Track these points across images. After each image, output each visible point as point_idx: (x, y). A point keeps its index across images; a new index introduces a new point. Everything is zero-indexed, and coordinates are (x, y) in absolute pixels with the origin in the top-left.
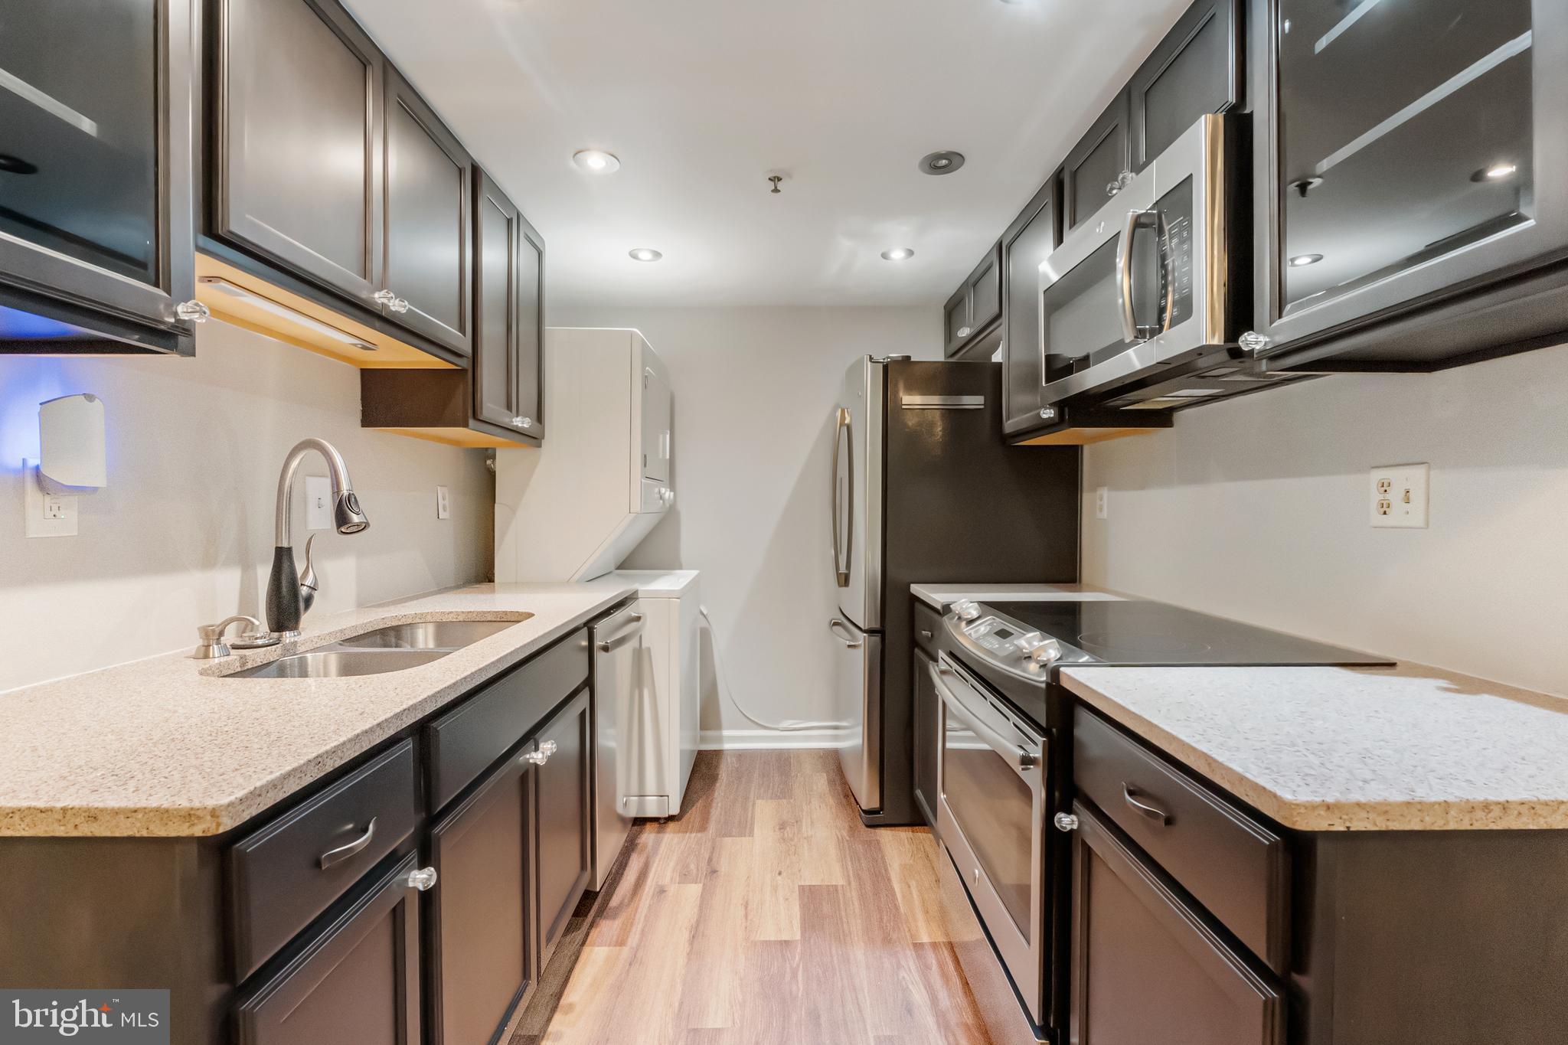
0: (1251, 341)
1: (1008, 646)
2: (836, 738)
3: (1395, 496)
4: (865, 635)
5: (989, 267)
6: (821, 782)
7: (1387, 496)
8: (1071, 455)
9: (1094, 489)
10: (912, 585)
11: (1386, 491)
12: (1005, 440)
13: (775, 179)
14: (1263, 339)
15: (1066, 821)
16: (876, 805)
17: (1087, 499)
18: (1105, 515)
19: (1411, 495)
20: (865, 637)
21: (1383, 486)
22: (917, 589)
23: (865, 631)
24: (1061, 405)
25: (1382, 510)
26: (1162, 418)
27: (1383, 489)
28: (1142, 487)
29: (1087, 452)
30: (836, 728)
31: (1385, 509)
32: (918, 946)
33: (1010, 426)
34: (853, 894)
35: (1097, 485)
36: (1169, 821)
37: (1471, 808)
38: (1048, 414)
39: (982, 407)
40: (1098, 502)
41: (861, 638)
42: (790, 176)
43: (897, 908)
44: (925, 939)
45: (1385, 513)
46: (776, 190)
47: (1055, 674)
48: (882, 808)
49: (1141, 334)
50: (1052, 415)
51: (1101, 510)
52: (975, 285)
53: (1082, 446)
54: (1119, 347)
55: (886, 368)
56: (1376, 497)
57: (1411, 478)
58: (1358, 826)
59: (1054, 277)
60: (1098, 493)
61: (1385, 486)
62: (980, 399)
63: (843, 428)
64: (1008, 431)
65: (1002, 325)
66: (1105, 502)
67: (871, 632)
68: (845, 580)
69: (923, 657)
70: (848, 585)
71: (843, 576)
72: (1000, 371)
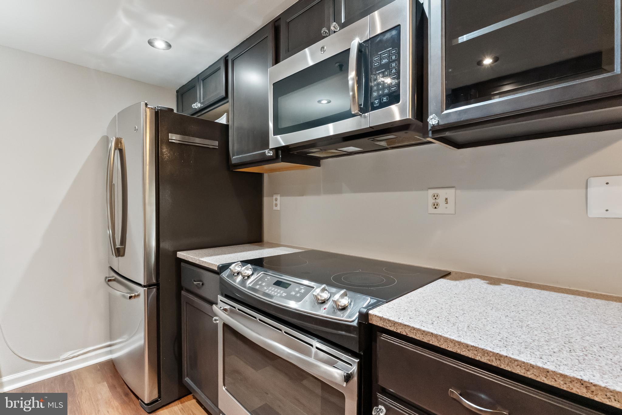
2: (111, 352)
3: (441, 201)
4: (145, 288)
5: (219, 69)
7: (437, 201)
8: (259, 177)
9: (271, 196)
10: (178, 252)
11: (436, 198)
12: (230, 167)
14: (437, 119)
16: (156, 397)
17: (266, 200)
18: (278, 209)
19: (448, 200)
20: (145, 290)
21: (434, 196)
22: (181, 255)
23: (144, 286)
24: (276, 150)
25: (434, 207)
26: (316, 162)
27: (435, 198)
28: (302, 195)
29: (267, 176)
30: (110, 346)
31: (436, 206)
33: (235, 159)
35: (274, 193)
38: (270, 153)
39: (217, 147)
40: (274, 202)
41: (141, 291)
45: (436, 208)
47: (365, 316)
48: (159, 397)
50: (272, 155)
51: (276, 206)
52: (203, 80)
53: (263, 174)
55: (157, 113)
56: (431, 201)
57: (449, 193)
60: (274, 198)
62: (216, 143)
63: (117, 152)
64: (233, 162)
65: (227, 106)
66: (278, 202)
67: (148, 286)
68: (120, 252)
69: (191, 296)
70: (123, 255)
71: (118, 249)
72: (225, 128)
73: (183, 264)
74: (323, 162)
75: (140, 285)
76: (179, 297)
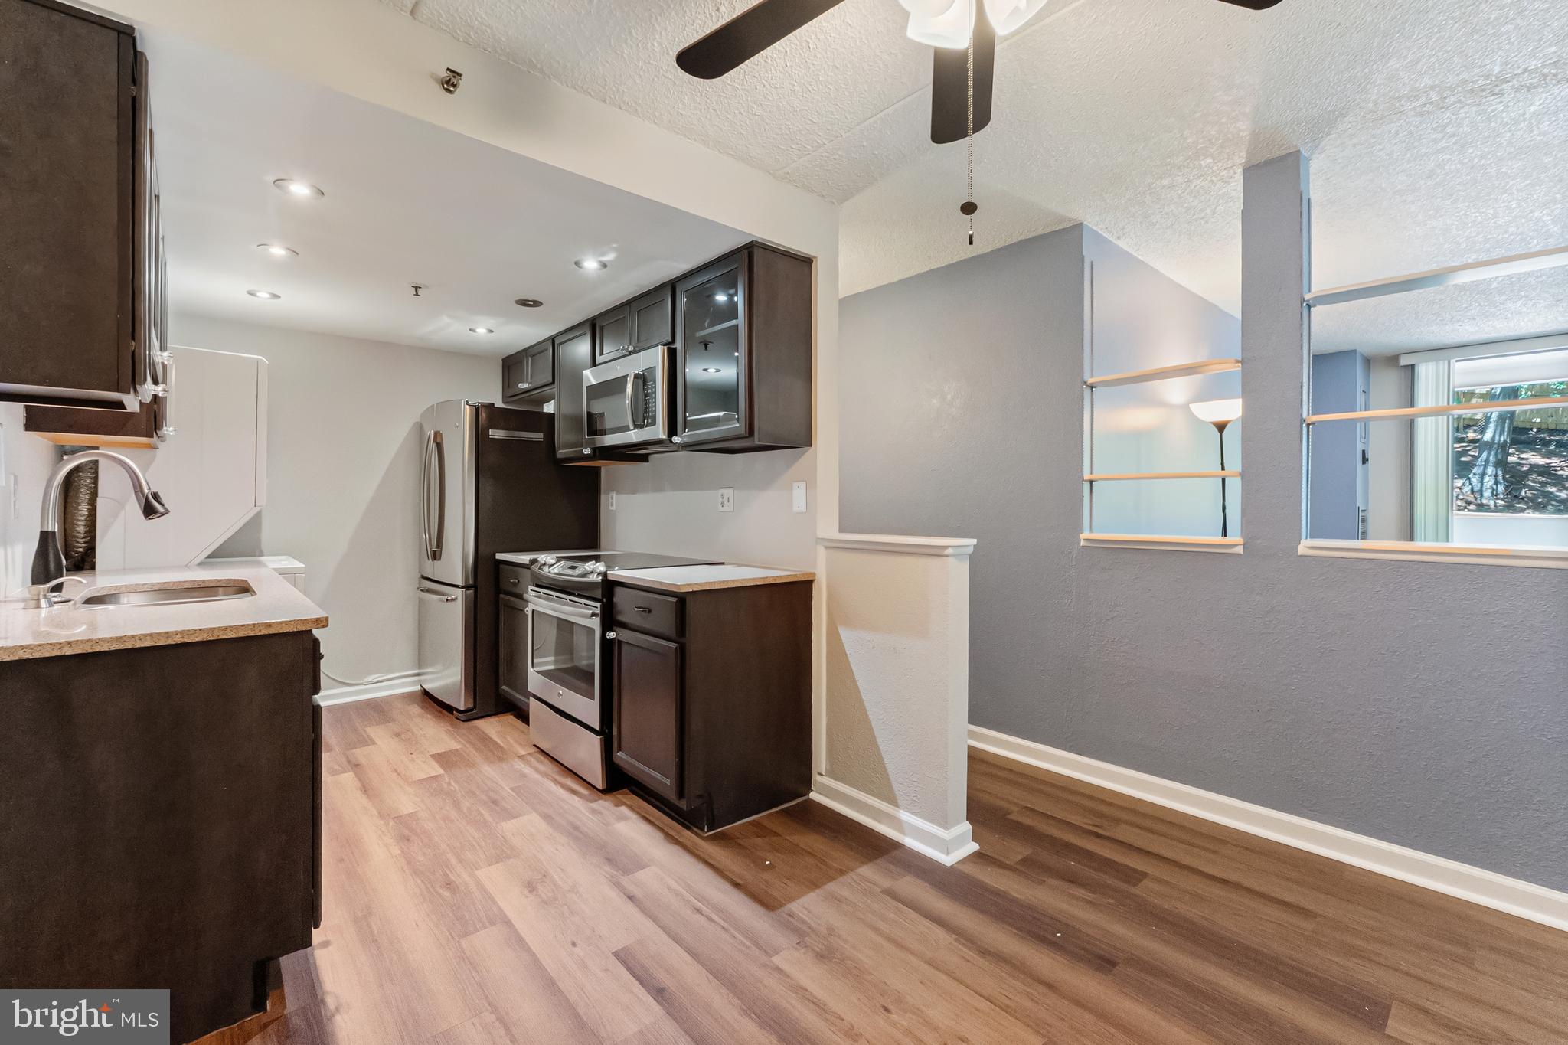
0: (676, 439)
1: (578, 572)
4: (462, 591)
5: (545, 349)
6: (415, 709)
7: (723, 499)
8: (596, 471)
9: (607, 493)
10: (496, 554)
12: (558, 463)
13: (416, 288)
14: (680, 439)
15: (611, 635)
16: (471, 705)
17: (603, 498)
18: (614, 508)
19: (730, 499)
22: (499, 556)
23: (462, 587)
24: (594, 450)
25: (722, 505)
26: (645, 458)
28: (634, 493)
29: (603, 470)
32: (521, 757)
33: (561, 453)
34: (471, 749)
35: (610, 490)
36: (650, 611)
37: (720, 582)
38: (587, 451)
39: (542, 440)
40: (610, 501)
41: (459, 593)
42: (426, 287)
43: (501, 747)
44: (523, 753)
46: (417, 294)
47: (605, 575)
48: (475, 707)
49: (636, 426)
50: (589, 453)
51: (612, 505)
52: (531, 356)
53: (601, 468)
54: (626, 429)
55: (477, 410)
56: (720, 499)
57: (728, 493)
58: (695, 589)
59: (594, 382)
60: (610, 495)
61: (723, 496)
62: (541, 435)
63: (435, 445)
64: (559, 456)
65: (555, 389)
66: (614, 501)
67: (466, 587)
68: (436, 556)
69: (508, 598)
70: (440, 559)
71: (434, 552)
72: (551, 417)
73: (501, 566)
74: (651, 457)
75: (457, 586)
76: (496, 603)
